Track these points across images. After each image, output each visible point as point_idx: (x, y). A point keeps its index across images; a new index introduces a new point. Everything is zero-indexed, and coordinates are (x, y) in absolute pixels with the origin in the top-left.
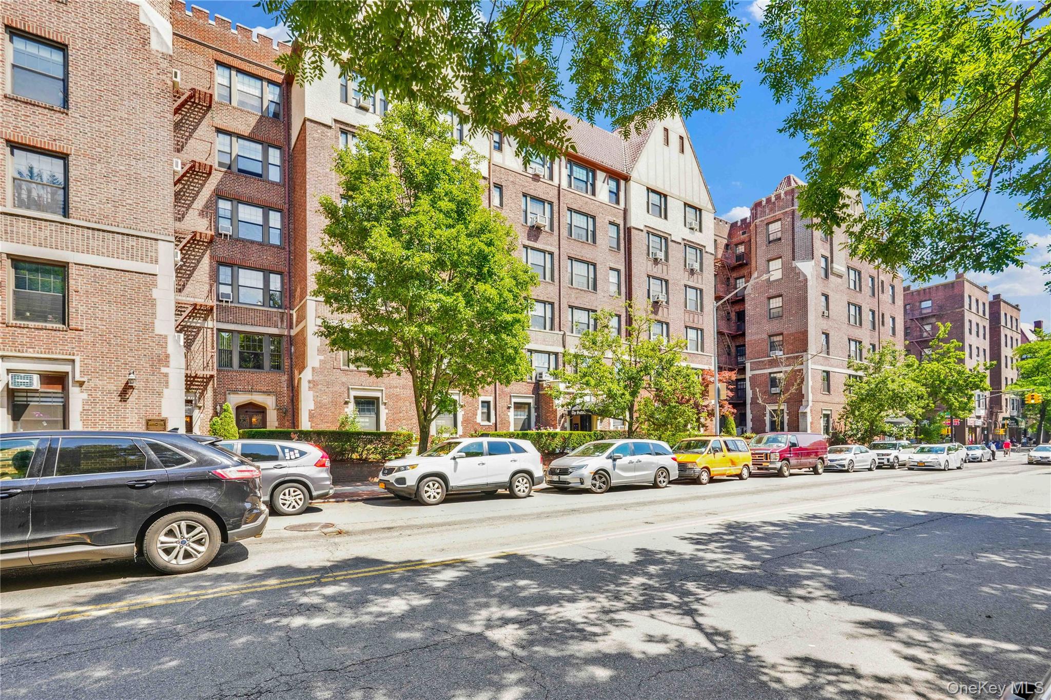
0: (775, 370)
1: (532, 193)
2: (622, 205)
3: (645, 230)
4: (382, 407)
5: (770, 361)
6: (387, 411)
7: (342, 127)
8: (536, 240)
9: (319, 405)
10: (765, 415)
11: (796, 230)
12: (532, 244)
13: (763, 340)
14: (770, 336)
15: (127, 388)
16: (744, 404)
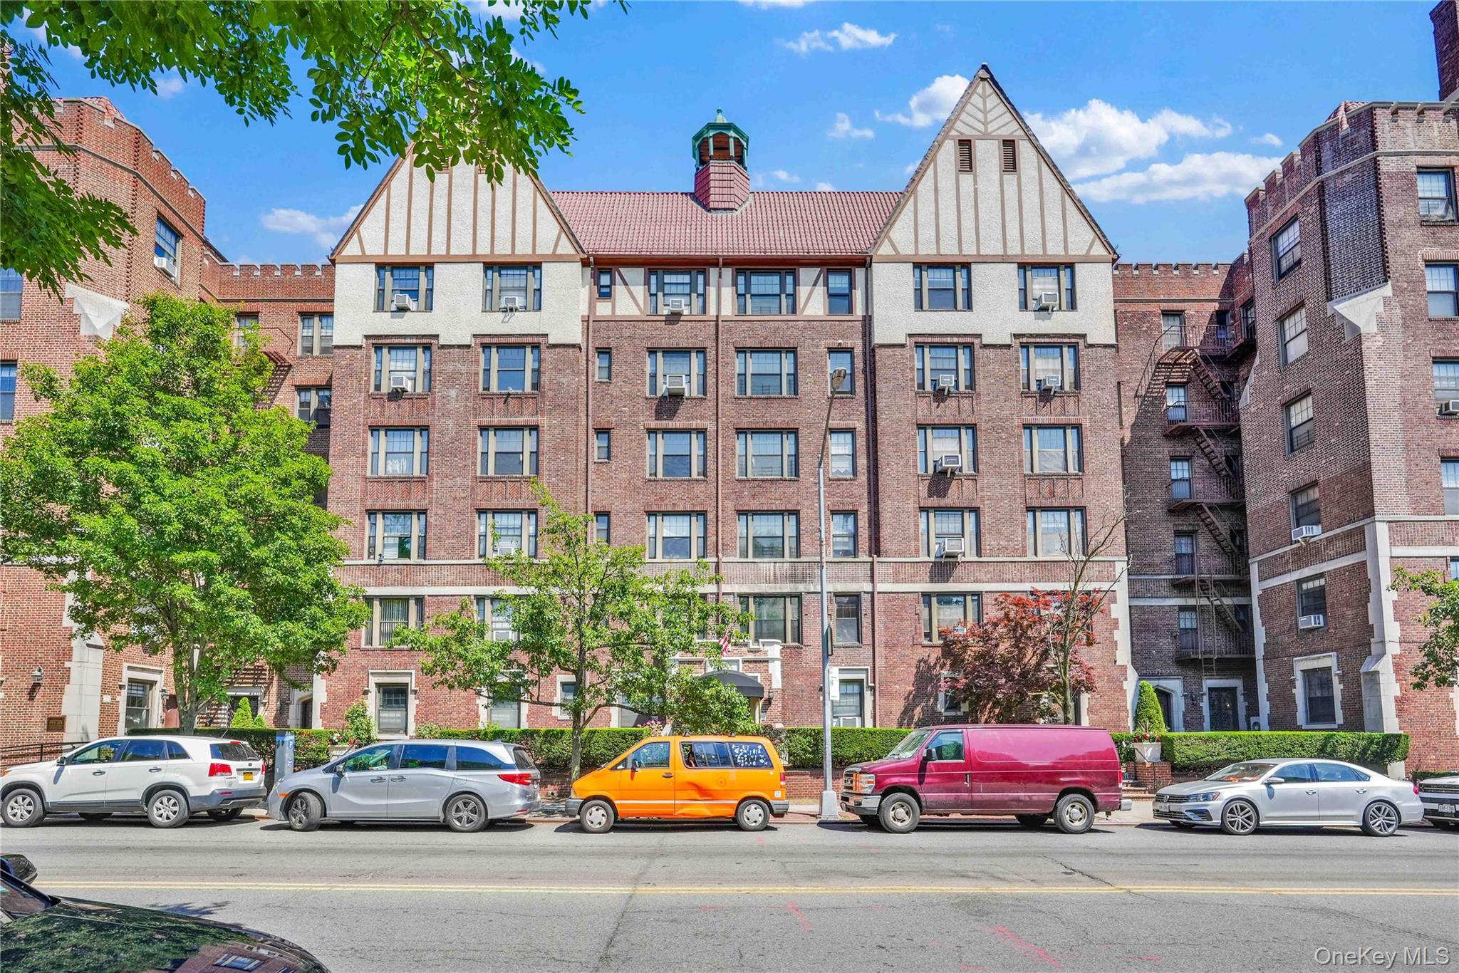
0: (1307, 572)
1: (665, 343)
2: (859, 311)
3: (909, 342)
4: (411, 697)
5: (1295, 553)
6: (417, 702)
7: (374, 341)
8: (670, 418)
9: (333, 697)
10: (1292, 682)
11: (1331, 225)
12: (663, 424)
13: (1279, 506)
14: (1294, 493)
15: (36, 686)
16: (1252, 662)
